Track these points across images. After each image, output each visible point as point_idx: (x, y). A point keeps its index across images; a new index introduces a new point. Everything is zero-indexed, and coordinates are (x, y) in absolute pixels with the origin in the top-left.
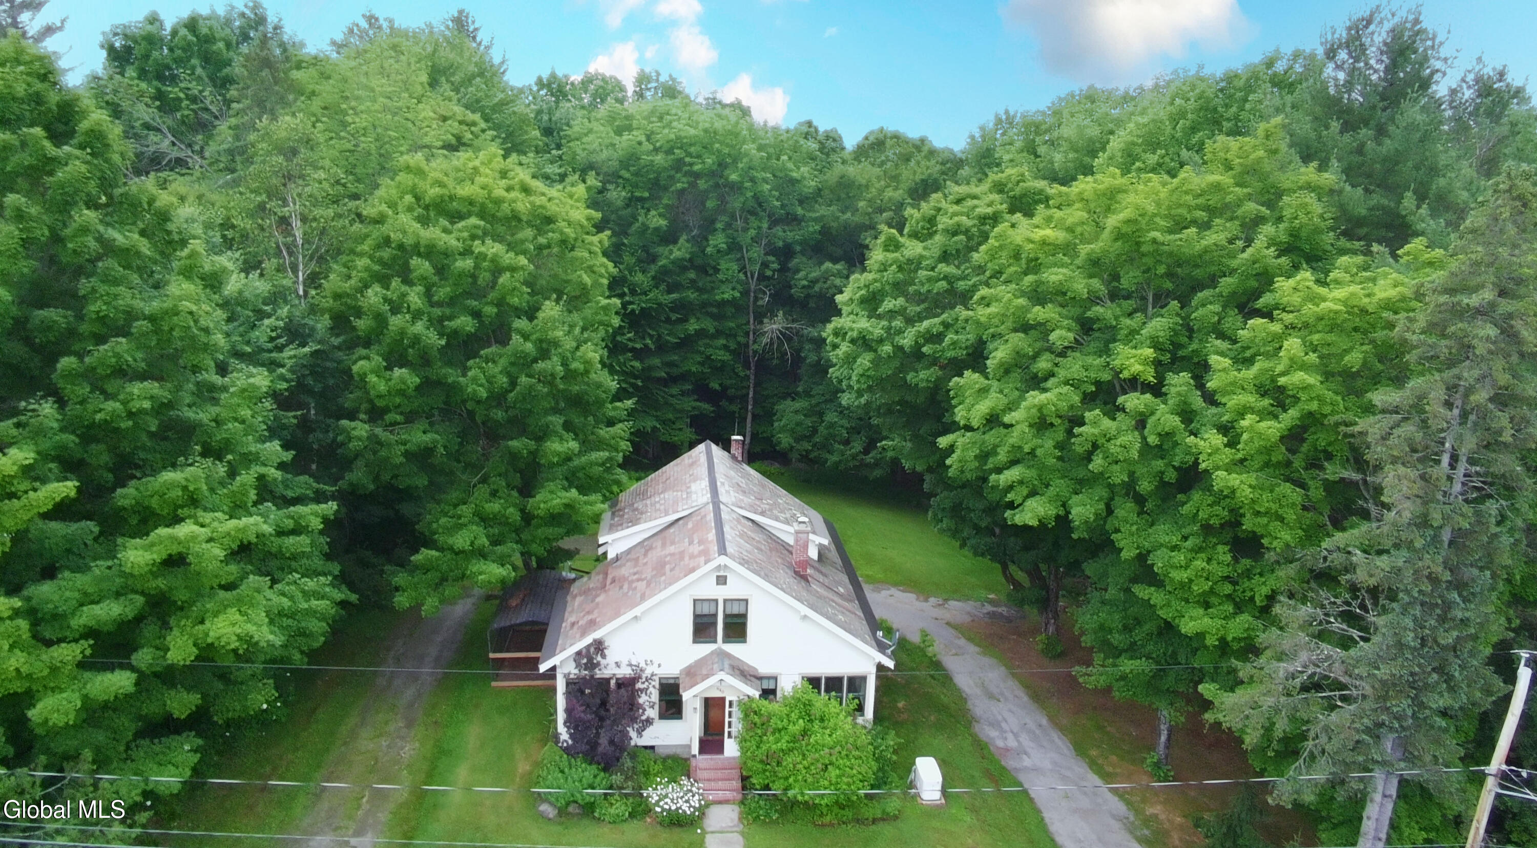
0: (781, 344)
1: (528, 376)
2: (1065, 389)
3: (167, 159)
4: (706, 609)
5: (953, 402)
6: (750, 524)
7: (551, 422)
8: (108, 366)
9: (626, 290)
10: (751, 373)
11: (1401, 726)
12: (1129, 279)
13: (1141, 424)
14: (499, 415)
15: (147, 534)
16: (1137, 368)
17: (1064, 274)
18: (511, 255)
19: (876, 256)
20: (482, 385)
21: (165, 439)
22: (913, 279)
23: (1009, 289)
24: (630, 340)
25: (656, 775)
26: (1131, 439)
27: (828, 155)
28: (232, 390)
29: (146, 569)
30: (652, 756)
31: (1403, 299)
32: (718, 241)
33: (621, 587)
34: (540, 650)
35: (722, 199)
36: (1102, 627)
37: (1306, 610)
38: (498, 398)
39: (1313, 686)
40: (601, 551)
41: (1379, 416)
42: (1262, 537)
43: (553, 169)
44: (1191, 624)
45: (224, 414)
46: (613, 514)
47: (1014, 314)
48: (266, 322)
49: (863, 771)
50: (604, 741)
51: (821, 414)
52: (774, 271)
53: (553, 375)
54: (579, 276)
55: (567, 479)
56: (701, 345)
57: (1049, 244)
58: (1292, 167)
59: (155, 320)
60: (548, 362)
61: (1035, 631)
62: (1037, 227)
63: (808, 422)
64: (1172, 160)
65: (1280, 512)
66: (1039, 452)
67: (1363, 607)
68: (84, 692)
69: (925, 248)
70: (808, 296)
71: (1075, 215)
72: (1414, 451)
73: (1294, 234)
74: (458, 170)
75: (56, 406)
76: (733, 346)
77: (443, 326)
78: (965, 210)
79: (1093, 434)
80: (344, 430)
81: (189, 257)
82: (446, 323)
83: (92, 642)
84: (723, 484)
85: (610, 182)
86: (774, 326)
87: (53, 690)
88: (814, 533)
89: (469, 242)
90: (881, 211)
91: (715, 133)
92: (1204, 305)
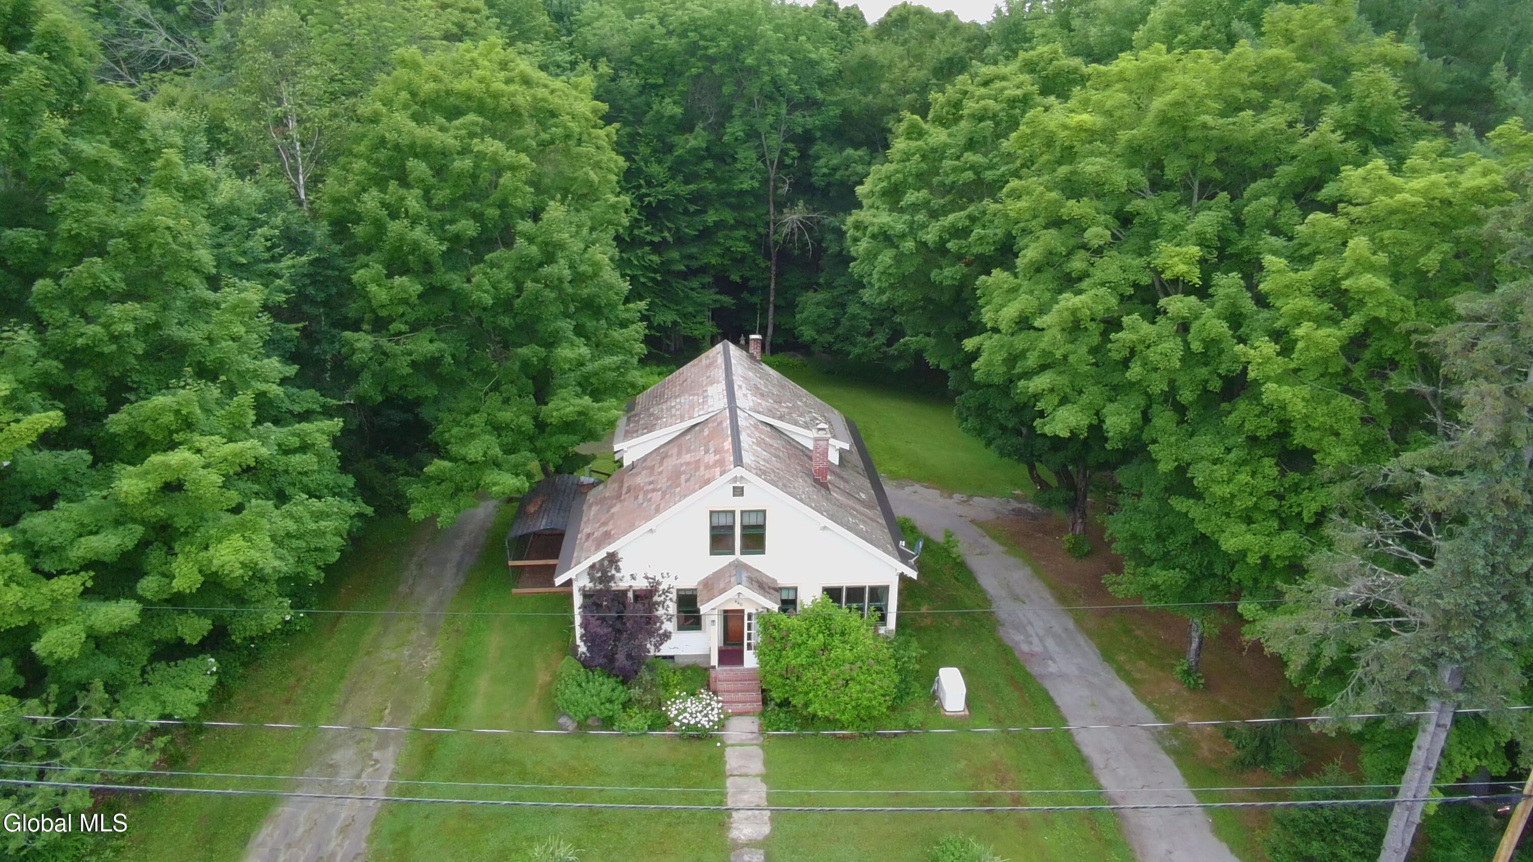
0: (801, 234)
1: (534, 281)
2: (1102, 291)
3: (162, 58)
4: (723, 521)
5: (980, 302)
6: (768, 429)
7: (561, 328)
8: (85, 288)
9: (642, 182)
10: (772, 264)
11: (1463, 657)
12: (1174, 168)
13: (1184, 327)
14: (506, 321)
15: (142, 461)
16: (1181, 268)
17: (1102, 164)
18: (512, 152)
19: (900, 145)
20: (486, 292)
21: (159, 359)
22: (938, 169)
23: (1041, 180)
24: (647, 233)
25: (675, 686)
26: (1172, 346)
27: (848, 34)
28: (223, 306)
29: (141, 498)
30: (671, 665)
31: (1496, 189)
32: (735, 129)
33: (636, 498)
34: (557, 557)
35: (738, 83)
36: (1134, 536)
37: (1361, 532)
38: (505, 305)
39: (1366, 610)
40: (617, 457)
41: (1460, 324)
42: (1314, 452)
43: (564, 57)
44: (1232, 541)
45: (217, 332)
46: (629, 419)
47: (1046, 208)
48: (259, 231)
49: (885, 685)
50: (621, 657)
51: (843, 306)
52: (794, 158)
53: (560, 280)
54: (586, 174)
55: (580, 384)
56: (720, 236)
57: (1086, 130)
58: (1362, 36)
59: (132, 236)
60: (555, 266)
61: (1061, 529)
62: (1072, 111)
63: (831, 314)
64: (1219, 31)
65: (1336, 426)
66: (1072, 358)
67: (1426, 529)
68: (89, 623)
69: (950, 135)
70: (829, 184)
71: (1116, 97)
72: (1499, 362)
73: (1363, 114)
74: (456, 62)
75: (32, 332)
76: (753, 237)
77: (444, 231)
78: (993, 92)
79: (1131, 341)
80: (348, 343)
81: (164, 167)
82: (448, 227)
83: (92, 573)
84: (740, 387)
85: (621, 69)
86: (795, 217)
87: (57, 622)
88: (834, 437)
89: (467, 141)
90: (905, 92)
91: (729, 13)
92: (1257, 198)
